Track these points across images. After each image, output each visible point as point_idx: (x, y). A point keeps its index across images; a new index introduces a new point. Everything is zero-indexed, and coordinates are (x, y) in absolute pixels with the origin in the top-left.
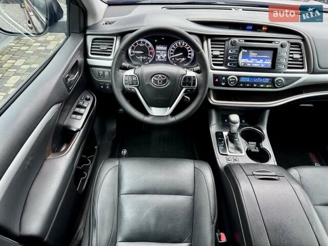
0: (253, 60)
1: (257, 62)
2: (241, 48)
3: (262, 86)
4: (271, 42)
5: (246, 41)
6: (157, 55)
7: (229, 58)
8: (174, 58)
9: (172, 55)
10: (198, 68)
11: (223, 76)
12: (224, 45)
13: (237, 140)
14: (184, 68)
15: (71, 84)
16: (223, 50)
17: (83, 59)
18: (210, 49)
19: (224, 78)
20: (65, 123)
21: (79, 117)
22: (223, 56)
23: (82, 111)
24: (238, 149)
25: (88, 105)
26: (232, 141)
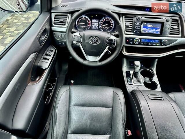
0: (149, 29)
1: (152, 30)
2: (143, 22)
3: (154, 44)
4: (160, 18)
5: (145, 17)
6: (93, 25)
7: (135, 28)
8: (103, 27)
9: (101, 25)
10: (117, 33)
11: (131, 38)
12: (133, 20)
13: (138, 76)
14: (108, 33)
15: (42, 41)
16: (132, 22)
17: (49, 27)
18: (124, 22)
19: (132, 40)
20: (39, 64)
21: (46, 61)
22: (131, 26)
23: (48, 57)
24: (139, 81)
25: (52, 54)
26: (136, 77)
